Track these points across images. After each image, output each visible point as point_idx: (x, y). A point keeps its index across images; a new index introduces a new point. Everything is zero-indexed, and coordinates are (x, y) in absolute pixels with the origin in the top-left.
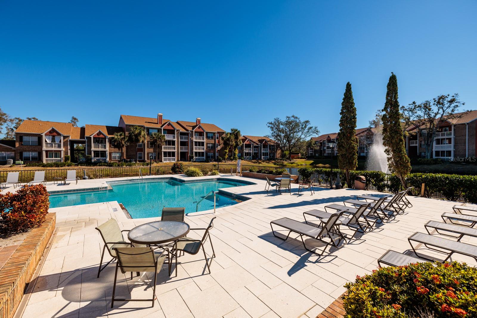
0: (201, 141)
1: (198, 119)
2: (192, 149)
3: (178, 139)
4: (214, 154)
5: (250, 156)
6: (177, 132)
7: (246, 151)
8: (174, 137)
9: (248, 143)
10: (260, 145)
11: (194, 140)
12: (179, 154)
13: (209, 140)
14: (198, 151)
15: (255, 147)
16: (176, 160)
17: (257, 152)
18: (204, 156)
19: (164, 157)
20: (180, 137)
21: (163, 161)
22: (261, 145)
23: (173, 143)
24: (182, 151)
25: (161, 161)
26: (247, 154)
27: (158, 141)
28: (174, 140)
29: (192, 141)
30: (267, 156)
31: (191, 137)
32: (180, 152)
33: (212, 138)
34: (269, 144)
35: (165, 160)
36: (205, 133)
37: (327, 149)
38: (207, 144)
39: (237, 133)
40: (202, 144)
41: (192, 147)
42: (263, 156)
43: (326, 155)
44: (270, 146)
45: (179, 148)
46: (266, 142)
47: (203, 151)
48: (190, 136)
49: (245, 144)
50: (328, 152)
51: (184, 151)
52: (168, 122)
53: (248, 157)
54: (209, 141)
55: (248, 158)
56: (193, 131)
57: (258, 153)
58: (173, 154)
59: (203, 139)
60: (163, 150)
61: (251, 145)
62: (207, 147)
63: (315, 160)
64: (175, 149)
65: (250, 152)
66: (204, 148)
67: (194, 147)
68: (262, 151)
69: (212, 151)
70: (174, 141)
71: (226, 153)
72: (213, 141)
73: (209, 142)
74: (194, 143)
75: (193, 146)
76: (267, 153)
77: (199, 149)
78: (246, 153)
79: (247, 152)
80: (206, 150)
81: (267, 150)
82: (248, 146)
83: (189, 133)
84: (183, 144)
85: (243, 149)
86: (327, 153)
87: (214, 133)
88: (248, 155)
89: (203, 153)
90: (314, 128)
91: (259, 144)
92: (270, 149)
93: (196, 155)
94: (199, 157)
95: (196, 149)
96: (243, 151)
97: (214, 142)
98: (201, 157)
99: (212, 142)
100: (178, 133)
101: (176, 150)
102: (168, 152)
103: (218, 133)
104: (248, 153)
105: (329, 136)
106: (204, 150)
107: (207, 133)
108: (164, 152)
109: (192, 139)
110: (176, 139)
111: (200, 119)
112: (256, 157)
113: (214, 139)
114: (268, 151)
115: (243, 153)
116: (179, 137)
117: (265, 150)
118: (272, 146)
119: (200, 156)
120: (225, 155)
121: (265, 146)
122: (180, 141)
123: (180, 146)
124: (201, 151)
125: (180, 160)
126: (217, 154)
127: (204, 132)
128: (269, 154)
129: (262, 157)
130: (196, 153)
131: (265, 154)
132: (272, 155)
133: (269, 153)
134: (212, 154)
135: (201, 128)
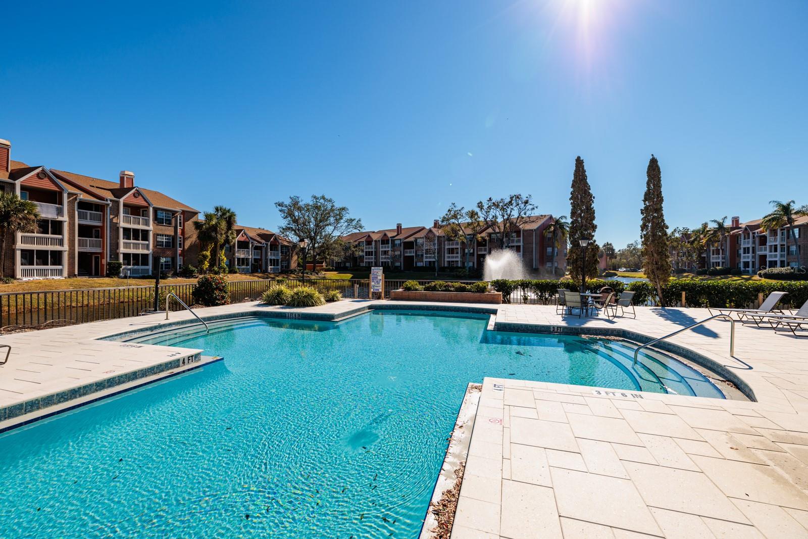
0: (141, 227)
1: (126, 173)
2: (115, 246)
3: (72, 217)
4: (174, 259)
5: (247, 265)
6: (69, 198)
7: (240, 254)
8: (60, 212)
9: (243, 239)
10: (265, 245)
11: (123, 224)
12: (74, 258)
13: (160, 227)
14: (132, 251)
15: (256, 248)
16: (65, 273)
17: (259, 257)
18: (147, 264)
19: (22, 264)
20: (79, 212)
21: (19, 275)
22: (267, 244)
23: (57, 227)
24: (83, 250)
25: (13, 276)
26: (242, 261)
27: (13, 219)
28: (60, 219)
29: (115, 228)
30: (278, 265)
31: (112, 217)
32: (79, 253)
33: (169, 222)
34: (280, 244)
35: (26, 273)
36: (151, 209)
37: (366, 255)
38: (156, 235)
39: (230, 217)
40: (145, 235)
41: (114, 242)
42: (271, 265)
43: (365, 265)
44: (283, 246)
45: (74, 241)
46: (275, 239)
47: (145, 252)
48: (110, 214)
49: (238, 241)
50: (367, 260)
51: (88, 249)
52: (40, 169)
53: (243, 267)
54: (162, 230)
55: (244, 269)
56: (118, 203)
57: (261, 260)
58: (57, 258)
59: (147, 224)
60: (20, 245)
61: (248, 243)
62: (157, 244)
63: (354, 272)
64: (61, 242)
65: (247, 256)
66: (148, 246)
67: (122, 241)
68: (269, 257)
69: (169, 253)
70: (61, 223)
71: (205, 257)
72: (170, 231)
73: (160, 233)
74: (121, 231)
75: (118, 238)
76: (278, 260)
77: (136, 246)
78: (239, 259)
79: (242, 256)
80: (153, 250)
81: (278, 255)
82: (243, 245)
83: (108, 205)
84: (85, 231)
85: (234, 251)
86: (366, 262)
87: (174, 213)
88: (243, 264)
89: (145, 256)
90: (357, 220)
91: (263, 241)
92: (282, 252)
93: (126, 261)
94: (136, 267)
95: (127, 246)
96: (234, 254)
97: (173, 234)
98: (140, 267)
99: (168, 233)
100: (71, 203)
101: (66, 247)
102: (37, 251)
103: (184, 212)
104: (243, 259)
105: (369, 236)
106: (148, 248)
107: (156, 210)
108: (22, 250)
109: (115, 221)
110: (65, 218)
111: (131, 174)
112: (257, 268)
113: (173, 224)
114: (280, 257)
115: (234, 259)
116: (76, 213)
117: (274, 255)
118: (286, 246)
119: (136, 264)
120: (201, 262)
121: (274, 246)
122: (80, 225)
123: (79, 236)
124: (141, 251)
125: (76, 273)
126: (179, 261)
127: (147, 207)
128: (281, 262)
129: (270, 267)
130: (126, 256)
131: (274, 262)
132: (285, 264)
133: (280, 260)
134: (169, 259)
135: (140, 197)
